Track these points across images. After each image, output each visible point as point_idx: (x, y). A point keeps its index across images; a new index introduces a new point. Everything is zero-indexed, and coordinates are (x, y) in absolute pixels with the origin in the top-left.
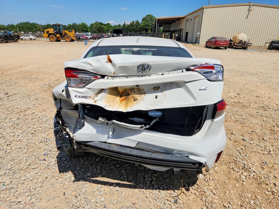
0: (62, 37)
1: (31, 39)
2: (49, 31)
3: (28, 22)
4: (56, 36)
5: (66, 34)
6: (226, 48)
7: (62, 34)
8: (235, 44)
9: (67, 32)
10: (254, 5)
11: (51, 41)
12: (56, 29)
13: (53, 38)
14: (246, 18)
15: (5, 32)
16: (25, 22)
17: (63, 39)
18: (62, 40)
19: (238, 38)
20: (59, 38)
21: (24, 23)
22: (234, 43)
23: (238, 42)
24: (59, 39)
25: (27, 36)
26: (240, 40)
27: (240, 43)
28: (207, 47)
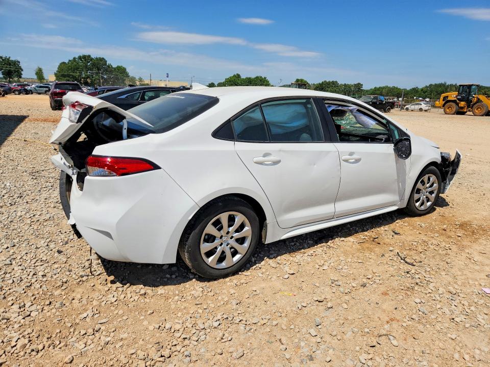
0: (468, 106)
1: (421, 110)
2: (448, 97)
3: (443, 83)
4: (457, 104)
5: (479, 100)
7: (471, 102)
9: (482, 97)
11: (446, 114)
12: (461, 94)
13: (451, 107)
15: (375, 98)
16: (438, 83)
17: (469, 111)
18: (468, 113)
20: (462, 108)
21: (436, 85)
24: (461, 110)
25: (417, 104)
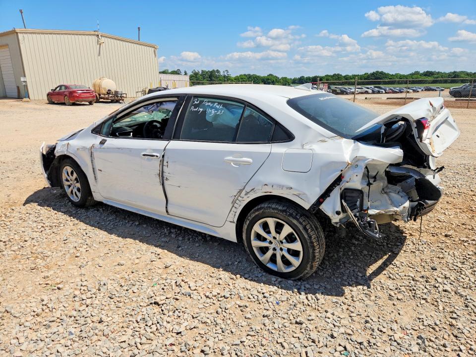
6: (91, 103)
8: (102, 96)
10: (104, 36)
14: (99, 56)
19: (103, 86)
22: (99, 95)
23: (104, 92)
26: (107, 89)
27: (108, 93)
28: (51, 102)
